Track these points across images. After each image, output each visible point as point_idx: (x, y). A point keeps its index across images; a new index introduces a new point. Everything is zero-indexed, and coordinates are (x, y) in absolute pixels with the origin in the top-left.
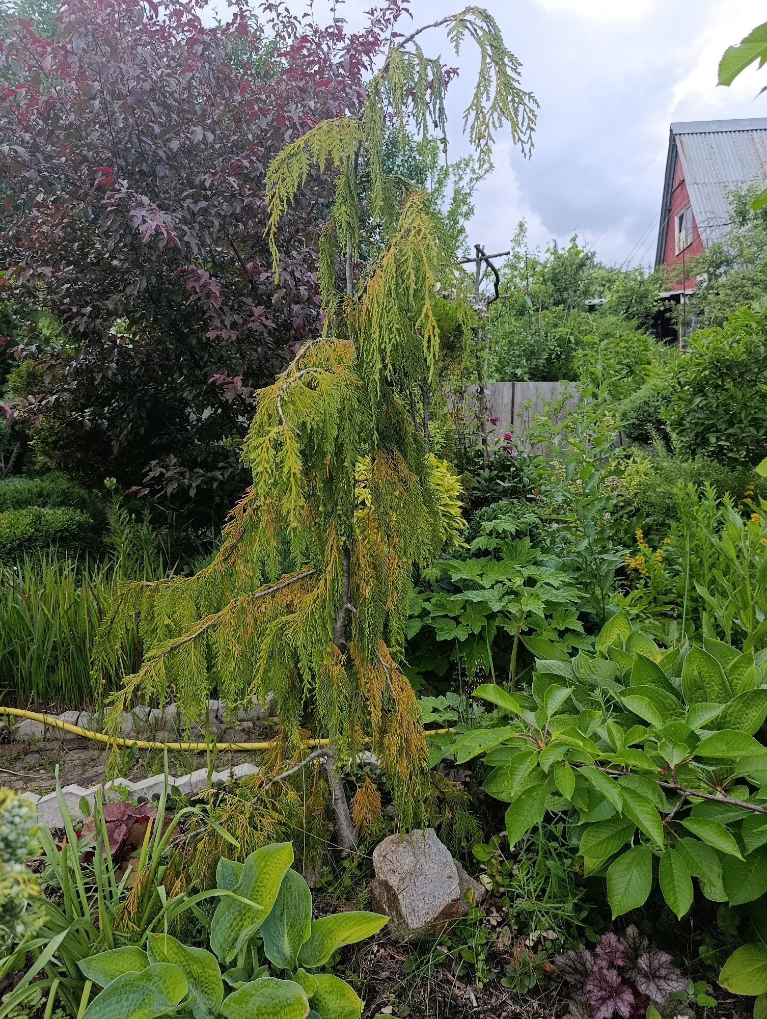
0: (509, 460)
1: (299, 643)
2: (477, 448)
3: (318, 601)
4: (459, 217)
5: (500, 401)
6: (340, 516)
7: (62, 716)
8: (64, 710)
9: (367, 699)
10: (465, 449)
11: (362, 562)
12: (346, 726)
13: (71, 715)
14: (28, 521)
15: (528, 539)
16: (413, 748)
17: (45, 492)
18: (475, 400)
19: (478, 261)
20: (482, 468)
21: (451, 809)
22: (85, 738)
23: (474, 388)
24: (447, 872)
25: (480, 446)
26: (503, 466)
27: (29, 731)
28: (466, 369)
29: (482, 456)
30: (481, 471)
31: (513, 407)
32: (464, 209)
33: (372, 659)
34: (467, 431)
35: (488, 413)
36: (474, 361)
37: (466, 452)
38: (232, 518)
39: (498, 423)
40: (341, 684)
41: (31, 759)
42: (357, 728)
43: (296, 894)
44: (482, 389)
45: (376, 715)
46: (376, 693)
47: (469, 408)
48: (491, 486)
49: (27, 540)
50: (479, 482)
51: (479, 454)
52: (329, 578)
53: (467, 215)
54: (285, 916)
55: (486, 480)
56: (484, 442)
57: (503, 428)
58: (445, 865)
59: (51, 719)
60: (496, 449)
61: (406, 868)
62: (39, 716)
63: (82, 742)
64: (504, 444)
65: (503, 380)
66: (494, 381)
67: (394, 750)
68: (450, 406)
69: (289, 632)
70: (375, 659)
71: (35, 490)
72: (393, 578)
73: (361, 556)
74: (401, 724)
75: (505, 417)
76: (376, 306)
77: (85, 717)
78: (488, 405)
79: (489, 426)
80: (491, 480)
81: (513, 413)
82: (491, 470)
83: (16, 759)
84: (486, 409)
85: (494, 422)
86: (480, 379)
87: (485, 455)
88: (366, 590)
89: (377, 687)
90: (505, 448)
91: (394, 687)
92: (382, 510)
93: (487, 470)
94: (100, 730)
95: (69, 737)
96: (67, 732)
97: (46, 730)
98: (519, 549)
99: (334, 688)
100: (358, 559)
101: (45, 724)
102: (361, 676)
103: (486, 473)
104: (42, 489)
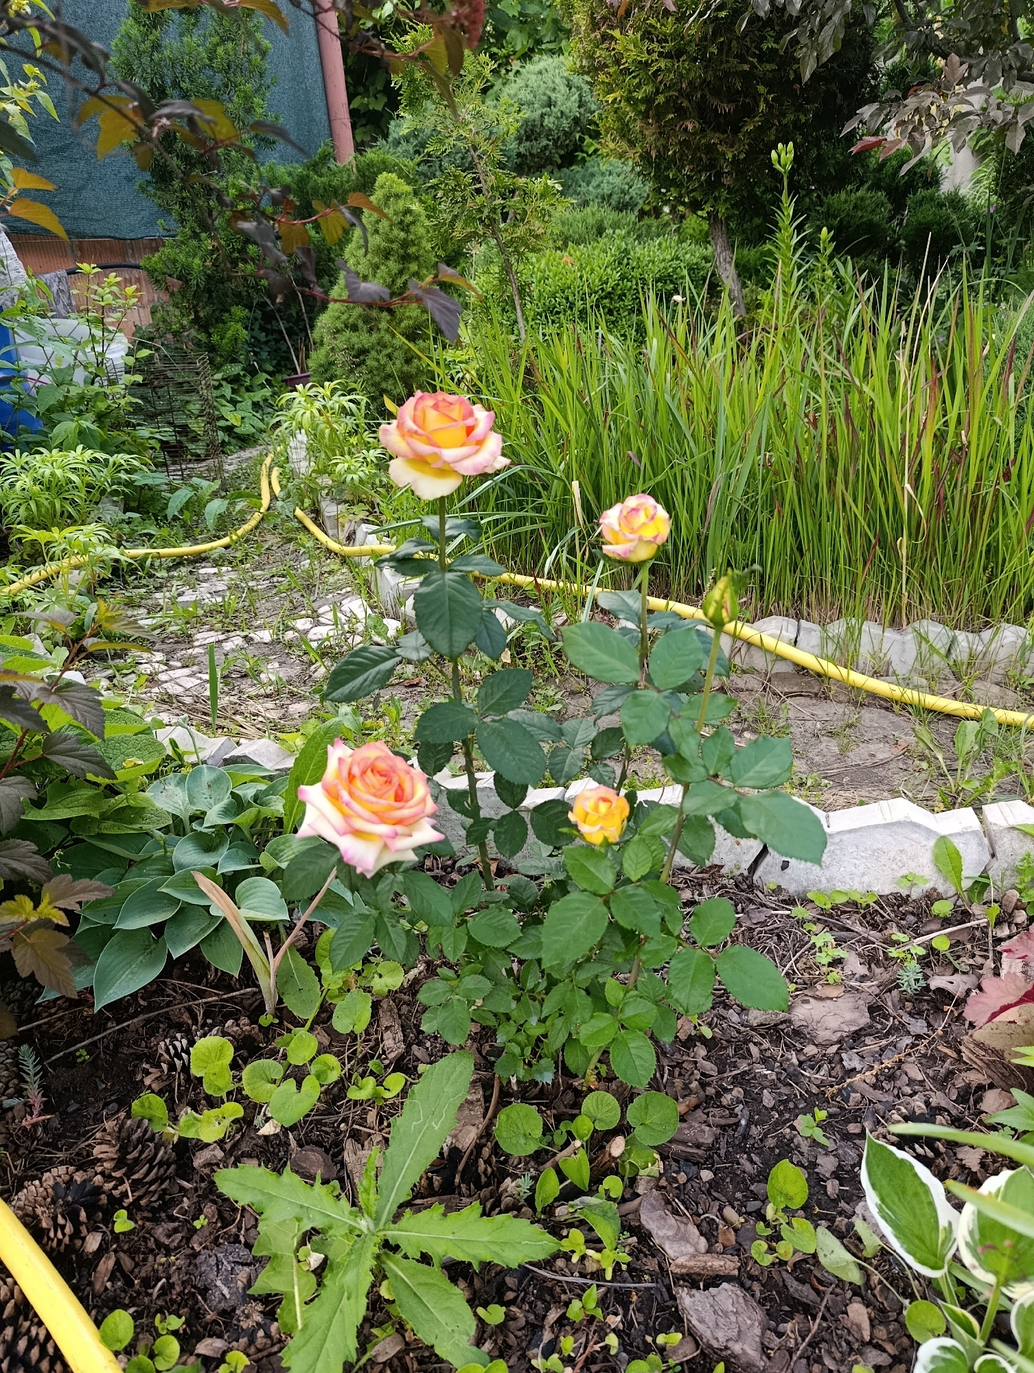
7: (769, 625)
8: (768, 614)
13: (783, 625)
63: (810, 683)
77: (811, 632)
95: (780, 668)
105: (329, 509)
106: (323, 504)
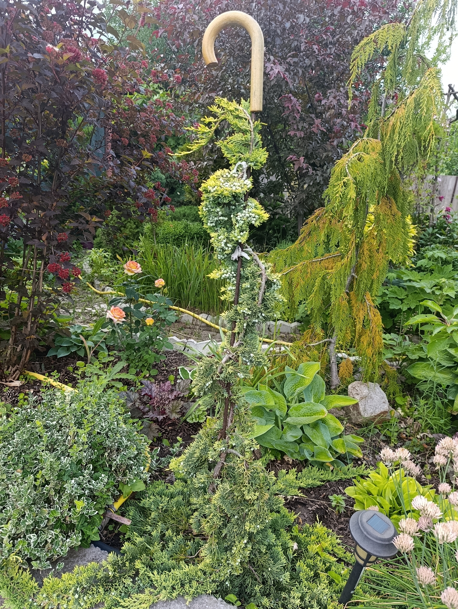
0: (446, 224)
1: (332, 283)
2: (427, 214)
3: (343, 266)
4: (439, 62)
5: (446, 188)
6: (358, 228)
7: (201, 315)
8: (201, 313)
9: (355, 319)
10: (419, 214)
11: (365, 253)
12: (344, 328)
13: (205, 316)
14: (182, 227)
15: (451, 265)
16: (376, 342)
17: (186, 214)
18: (430, 184)
19: (449, 95)
20: (428, 227)
21: (388, 379)
22: (211, 326)
23: (430, 177)
24: (383, 400)
25: (428, 213)
26: (442, 227)
27: (186, 319)
28: (428, 164)
29: (429, 219)
30: (427, 229)
31: (454, 192)
32: (443, 56)
33: (362, 301)
34: (422, 203)
35: (438, 193)
36: (434, 159)
37: (419, 216)
38: (306, 224)
39: (443, 200)
40: (345, 309)
41: (186, 330)
42: (348, 332)
43: (318, 384)
44: (436, 177)
45: (359, 327)
46: (361, 316)
47: (426, 188)
48: (432, 238)
49: (181, 236)
50: (424, 235)
51: (427, 218)
52: (350, 256)
53: (444, 61)
54: (313, 392)
55: (429, 234)
56: (432, 210)
57: (445, 204)
58: (383, 398)
59: (196, 316)
60: (439, 216)
61: (364, 394)
62: (192, 313)
63: (208, 328)
64: (444, 212)
65: (450, 174)
66: (444, 174)
67: (365, 343)
68: (414, 186)
69: (328, 277)
70: (363, 300)
71: (182, 212)
72: (379, 263)
73: (365, 249)
74: (371, 331)
75: (448, 198)
76: (399, 123)
77: (210, 317)
78: (439, 188)
79: (436, 201)
80: (432, 234)
81: (453, 196)
82: (433, 229)
83: (182, 329)
84: (437, 190)
85: (441, 199)
86: (437, 171)
87: (431, 219)
88: (365, 266)
89: (361, 315)
90: (444, 216)
91: (371, 314)
92: (380, 228)
93: (431, 228)
94: (217, 324)
95: (203, 325)
96: (203, 322)
97: (193, 320)
98: (445, 271)
99: (341, 310)
100: (363, 251)
101: (194, 317)
102: (354, 308)
103: (430, 230)
104: (185, 213)
105: (97, 282)
106: (95, 281)
